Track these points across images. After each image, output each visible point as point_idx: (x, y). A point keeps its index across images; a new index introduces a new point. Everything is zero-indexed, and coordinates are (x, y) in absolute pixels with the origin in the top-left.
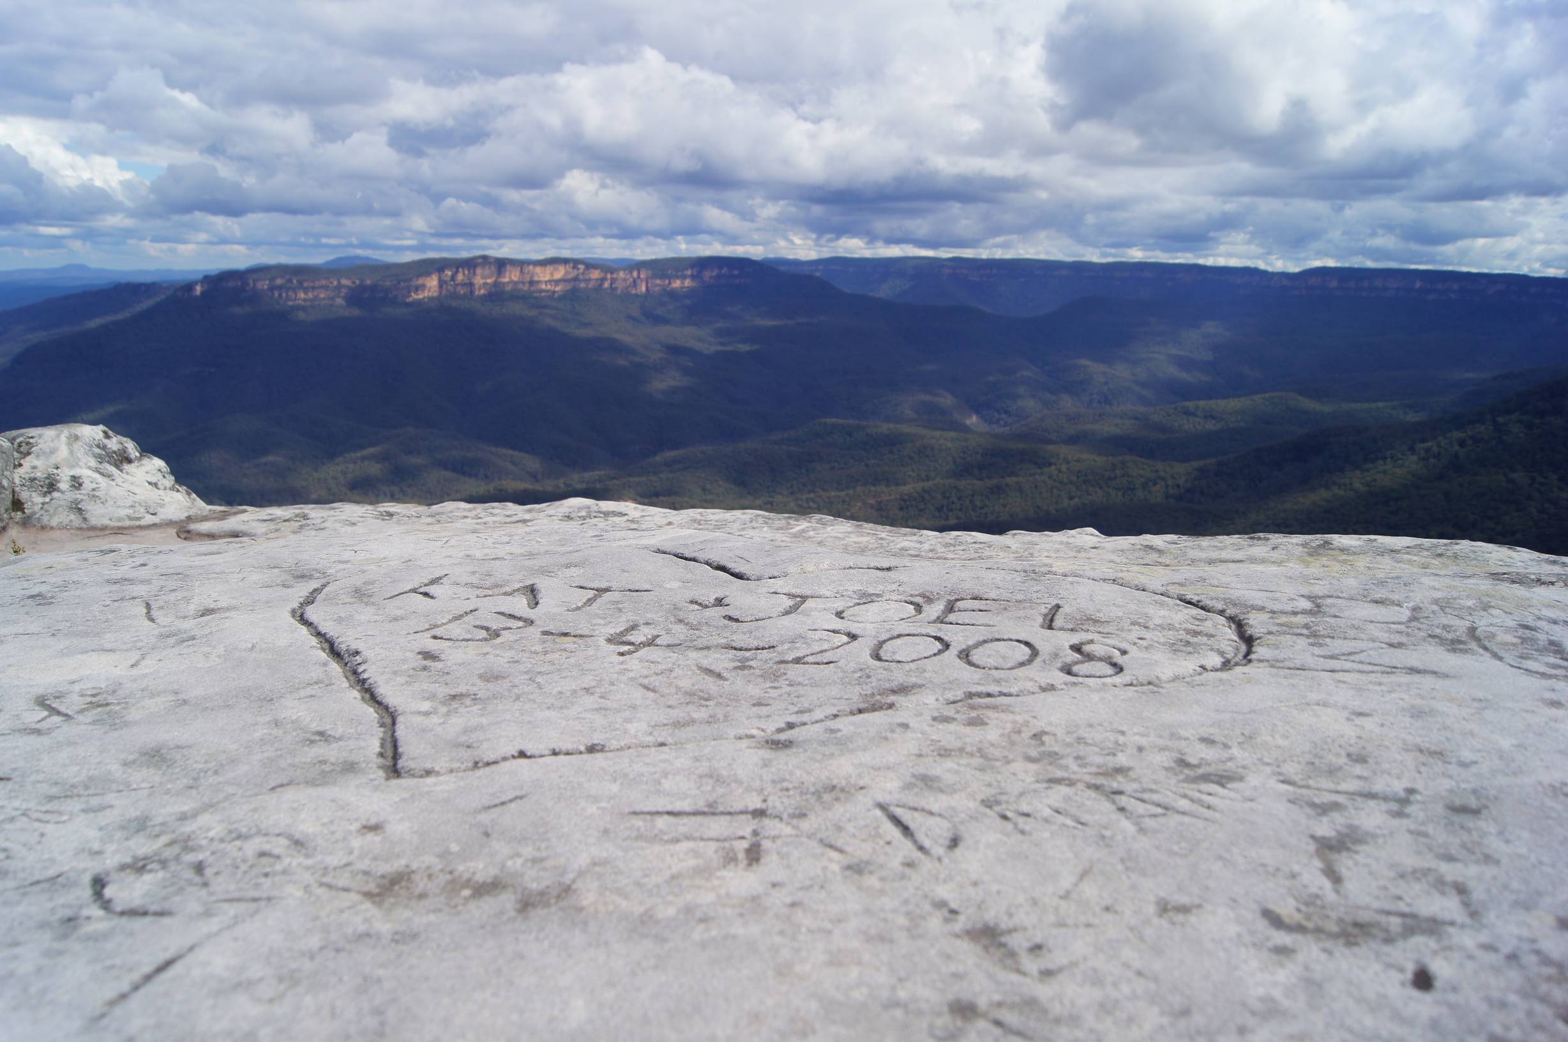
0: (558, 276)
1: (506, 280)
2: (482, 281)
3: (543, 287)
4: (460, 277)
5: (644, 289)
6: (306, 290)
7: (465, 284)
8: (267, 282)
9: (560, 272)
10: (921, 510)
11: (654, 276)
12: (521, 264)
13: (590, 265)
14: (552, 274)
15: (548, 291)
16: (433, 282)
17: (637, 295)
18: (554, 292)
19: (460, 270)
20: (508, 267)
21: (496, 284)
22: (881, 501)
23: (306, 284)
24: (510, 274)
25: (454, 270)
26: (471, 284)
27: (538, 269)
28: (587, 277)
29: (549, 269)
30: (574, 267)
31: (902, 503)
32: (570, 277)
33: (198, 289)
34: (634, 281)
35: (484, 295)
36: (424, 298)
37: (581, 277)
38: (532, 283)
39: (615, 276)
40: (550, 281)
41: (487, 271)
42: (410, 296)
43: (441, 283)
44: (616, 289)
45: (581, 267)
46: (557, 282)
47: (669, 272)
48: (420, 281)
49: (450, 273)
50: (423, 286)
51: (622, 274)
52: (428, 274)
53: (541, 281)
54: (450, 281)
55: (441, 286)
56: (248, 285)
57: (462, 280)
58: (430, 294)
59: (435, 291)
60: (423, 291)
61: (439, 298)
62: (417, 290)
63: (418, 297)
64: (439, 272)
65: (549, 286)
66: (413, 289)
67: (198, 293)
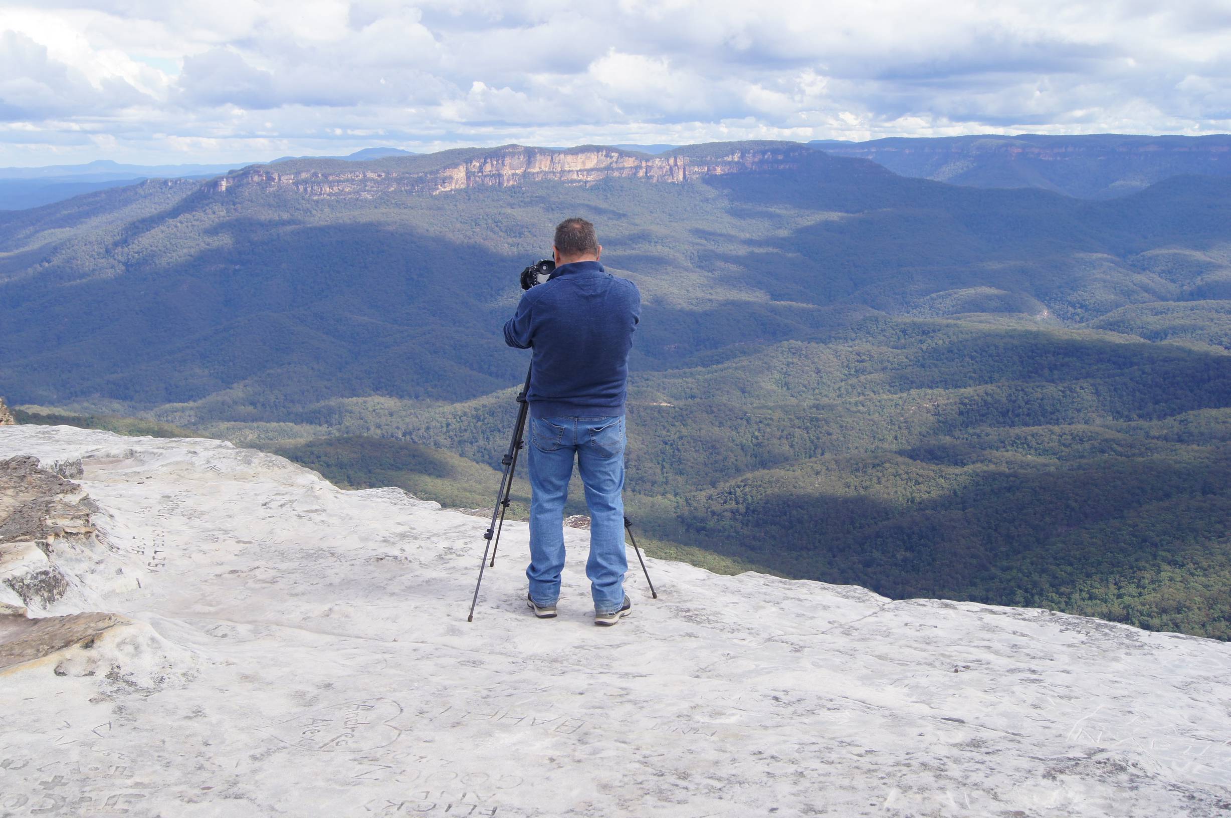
0: (590, 165)
1: (537, 170)
2: (510, 172)
3: (575, 177)
4: (488, 168)
5: (681, 177)
6: (331, 184)
7: (493, 175)
8: (293, 177)
9: (592, 161)
10: (983, 415)
11: (693, 163)
12: (551, 153)
13: (623, 153)
14: (584, 163)
15: (580, 181)
16: (459, 174)
17: (673, 183)
18: (586, 182)
19: (489, 160)
20: (538, 157)
21: (525, 175)
22: (938, 405)
23: (331, 178)
24: (540, 164)
25: (482, 160)
26: (500, 175)
27: (569, 158)
28: (621, 165)
29: (581, 157)
30: (607, 156)
31: (962, 406)
32: (602, 166)
33: (224, 185)
34: (671, 169)
35: (513, 186)
36: (452, 190)
37: (614, 165)
38: (563, 172)
39: (650, 164)
40: (580, 170)
41: (516, 161)
42: (438, 189)
43: (468, 176)
44: (652, 177)
45: (615, 155)
46: (589, 171)
47: (709, 158)
48: (448, 173)
49: (478, 164)
50: (451, 178)
51: (657, 162)
52: (455, 166)
53: (572, 171)
54: (478, 172)
55: (468, 178)
56: (274, 179)
57: (490, 171)
58: (457, 186)
59: (462, 183)
60: (450, 183)
61: (466, 191)
62: (444, 183)
63: (445, 190)
64: (467, 163)
65: (581, 176)
66: (439, 181)
67: (224, 188)
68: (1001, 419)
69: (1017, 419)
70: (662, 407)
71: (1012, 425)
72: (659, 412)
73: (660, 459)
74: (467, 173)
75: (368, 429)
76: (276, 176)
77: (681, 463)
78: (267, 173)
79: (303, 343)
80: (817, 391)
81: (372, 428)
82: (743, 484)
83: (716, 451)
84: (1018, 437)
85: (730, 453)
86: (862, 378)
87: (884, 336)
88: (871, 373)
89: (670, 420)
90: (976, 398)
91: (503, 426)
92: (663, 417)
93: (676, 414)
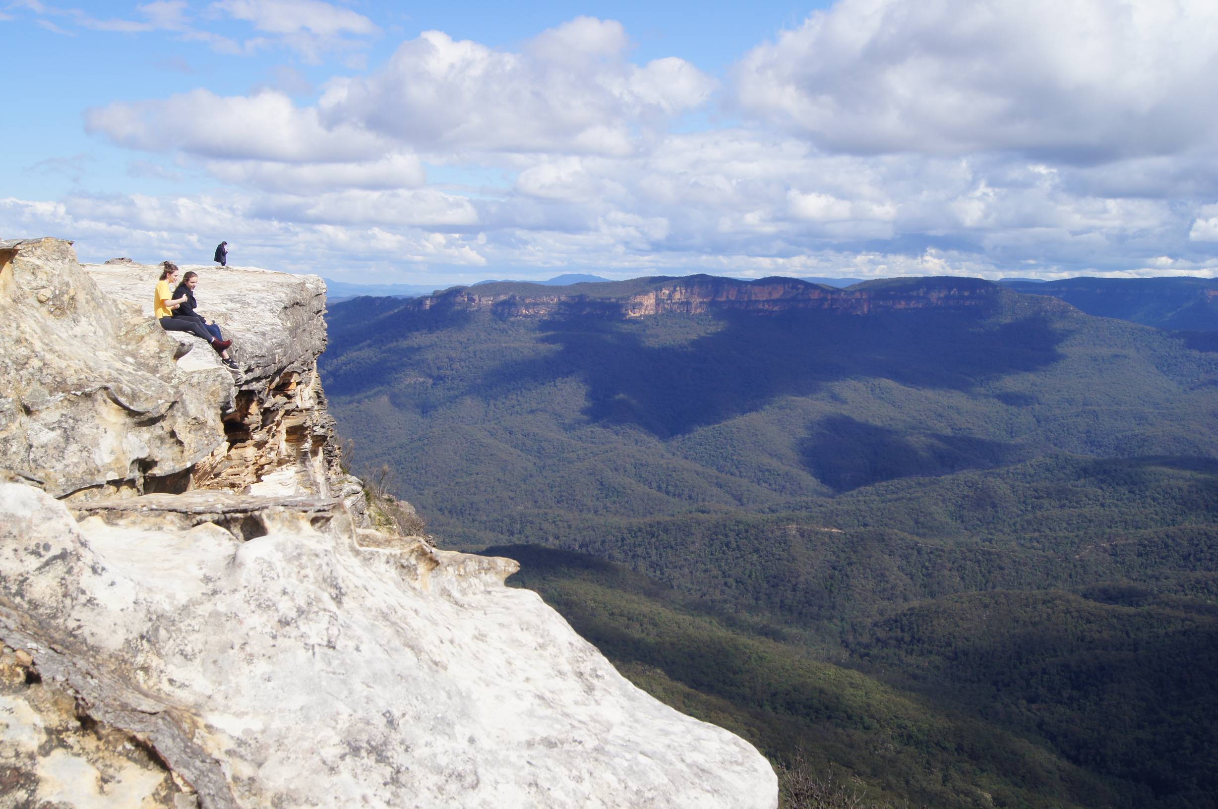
0: (776, 296)
1: (724, 299)
2: (699, 300)
3: (761, 306)
4: (677, 296)
5: (866, 310)
6: (527, 307)
7: (682, 303)
8: (492, 299)
9: (780, 292)
10: (1163, 558)
13: (811, 285)
14: (770, 294)
15: (765, 311)
16: (649, 301)
17: (858, 316)
18: (772, 312)
19: (678, 289)
20: (725, 288)
21: (713, 302)
22: (1116, 546)
23: (527, 301)
24: (729, 293)
25: (672, 289)
27: (756, 289)
28: (807, 297)
29: (769, 288)
30: (793, 288)
31: (1141, 548)
32: (788, 297)
34: (857, 302)
36: (641, 316)
37: (800, 297)
38: (750, 301)
39: (835, 296)
40: (767, 301)
41: (704, 290)
42: (628, 314)
43: (658, 302)
44: (836, 309)
45: (800, 287)
46: (775, 302)
48: (638, 300)
49: (667, 292)
50: (641, 304)
51: (844, 295)
52: (646, 293)
53: (759, 301)
54: (667, 300)
55: (657, 304)
56: (474, 300)
57: (679, 299)
58: (647, 312)
59: (652, 310)
60: (640, 309)
61: (655, 317)
62: (634, 309)
63: (635, 315)
64: (657, 291)
65: (767, 306)
66: (630, 307)
67: (428, 307)
68: (1182, 563)
69: (1199, 563)
70: (831, 532)
71: (1194, 569)
72: (830, 537)
73: (829, 584)
74: (656, 300)
75: (547, 540)
76: (476, 297)
77: (849, 589)
78: (469, 294)
79: (491, 455)
80: (992, 526)
81: (551, 539)
82: (909, 612)
83: (886, 579)
84: (1198, 581)
85: (898, 581)
86: (1039, 513)
87: (1064, 473)
88: (1048, 510)
89: (841, 546)
90: (1156, 539)
91: (676, 544)
92: (833, 543)
93: (847, 541)
